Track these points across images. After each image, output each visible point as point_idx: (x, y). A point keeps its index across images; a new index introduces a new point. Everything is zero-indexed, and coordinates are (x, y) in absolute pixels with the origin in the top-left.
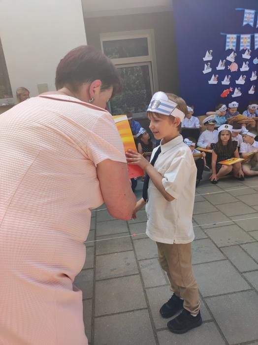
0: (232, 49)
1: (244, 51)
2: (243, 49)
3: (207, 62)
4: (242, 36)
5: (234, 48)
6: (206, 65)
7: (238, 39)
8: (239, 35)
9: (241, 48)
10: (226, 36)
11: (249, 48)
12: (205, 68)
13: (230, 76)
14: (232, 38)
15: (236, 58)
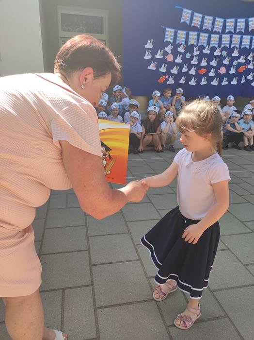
0: (169, 42)
1: (179, 45)
2: (179, 44)
3: (148, 49)
4: (179, 32)
5: (172, 41)
6: (147, 52)
7: (176, 34)
8: (176, 30)
9: (177, 42)
10: (165, 29)
11: (184, 43)
12: (146, 55)
13: (166, 65)
14: (171, 32)
15: (172, 50)
